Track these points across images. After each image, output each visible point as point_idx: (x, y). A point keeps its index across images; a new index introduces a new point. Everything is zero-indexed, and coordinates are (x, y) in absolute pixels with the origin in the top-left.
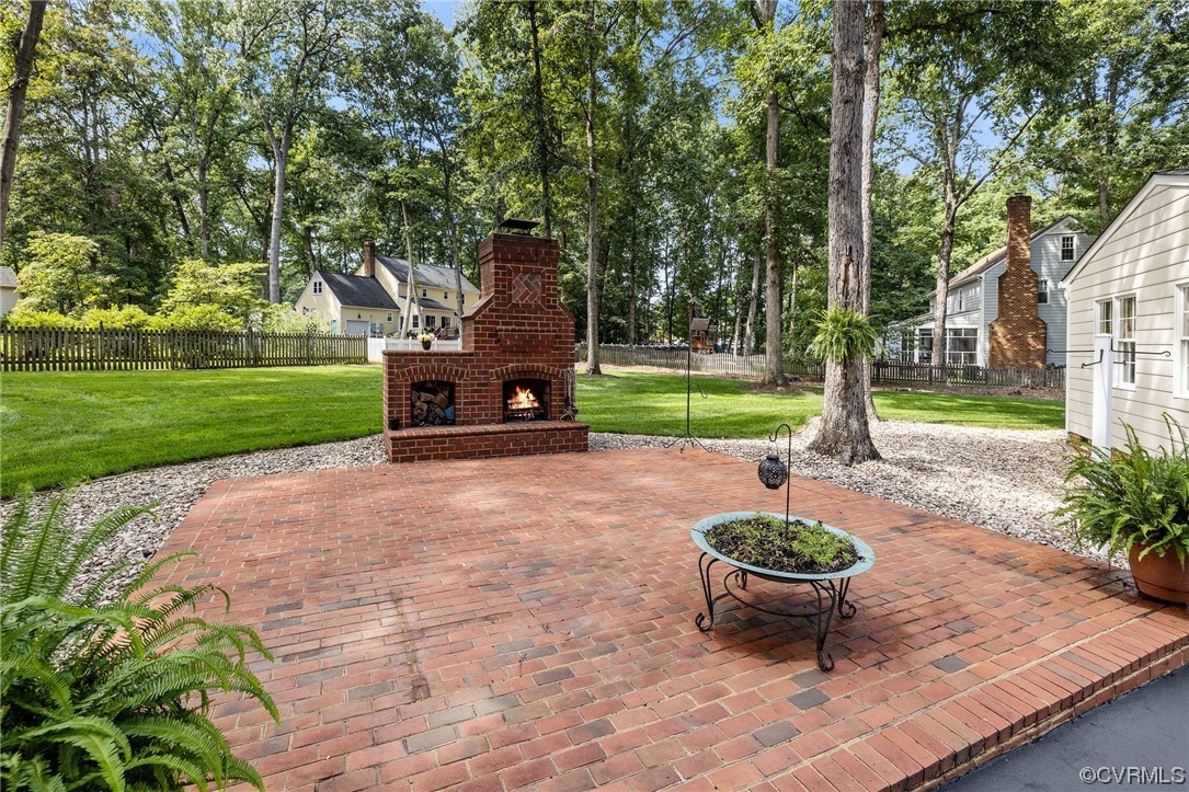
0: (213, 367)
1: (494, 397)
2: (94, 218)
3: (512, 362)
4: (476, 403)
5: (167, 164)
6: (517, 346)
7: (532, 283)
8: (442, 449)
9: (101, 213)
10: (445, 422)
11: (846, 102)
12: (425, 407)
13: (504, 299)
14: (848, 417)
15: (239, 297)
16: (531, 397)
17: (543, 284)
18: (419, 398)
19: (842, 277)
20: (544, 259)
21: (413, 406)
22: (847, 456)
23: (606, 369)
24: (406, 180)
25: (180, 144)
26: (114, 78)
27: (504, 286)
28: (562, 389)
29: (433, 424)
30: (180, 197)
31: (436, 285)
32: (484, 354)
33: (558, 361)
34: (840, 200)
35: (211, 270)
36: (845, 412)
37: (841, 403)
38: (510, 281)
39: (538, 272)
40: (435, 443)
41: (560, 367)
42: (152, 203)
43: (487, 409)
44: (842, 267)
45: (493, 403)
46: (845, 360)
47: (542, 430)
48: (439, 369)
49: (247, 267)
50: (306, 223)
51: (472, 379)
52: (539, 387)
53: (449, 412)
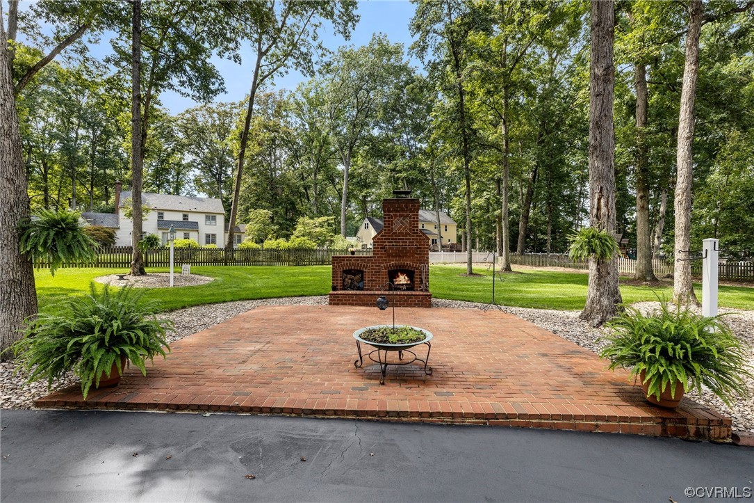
0: (305, 265)
1: (383, 278)
2: (274, 201)
3: (393, 261)
4: (374, 280)
5: (302, 174)
6: (396, 253)
7: (404, 222)
8: (352, 300)
9: (276, 198)
10: (359, 289)
11: (597, 95)
12: (350, 281)
13: (389, 230)
14: (601, 296)
15: (321, 233)
16: (407, 278)
17: (410, 222)
18: (347, 277)
19: (596, 207)
20: (411, 209)
21: (344, 280)
22: (596, 321)
23: (514, 267)
24: (405, 167)
25: (306, 164)
26: (283, 139)
27: (389, 224)
28: (420, 275)
29: (353, 289)
30: (307, 188)
31: (430, 221)
32: (378, 257)
33: (419, 260)
34: (594, 158)
35: (311, 221)
36: (598, 293)
37: (596, 288)
38: (392, 221)
39: (407, 216)
40: (349, 297)
41: (420, 264)
42: (295, 191)
43: (379, 283)
44: (596, 200)
45: (383, 281)
46: (598, 260)
47: (404, 295)
48: (355, 264)
49: (325, 218)
50: (363, 194)
51: (372, 269)
52: (410, 274)
53: (361, 284)
